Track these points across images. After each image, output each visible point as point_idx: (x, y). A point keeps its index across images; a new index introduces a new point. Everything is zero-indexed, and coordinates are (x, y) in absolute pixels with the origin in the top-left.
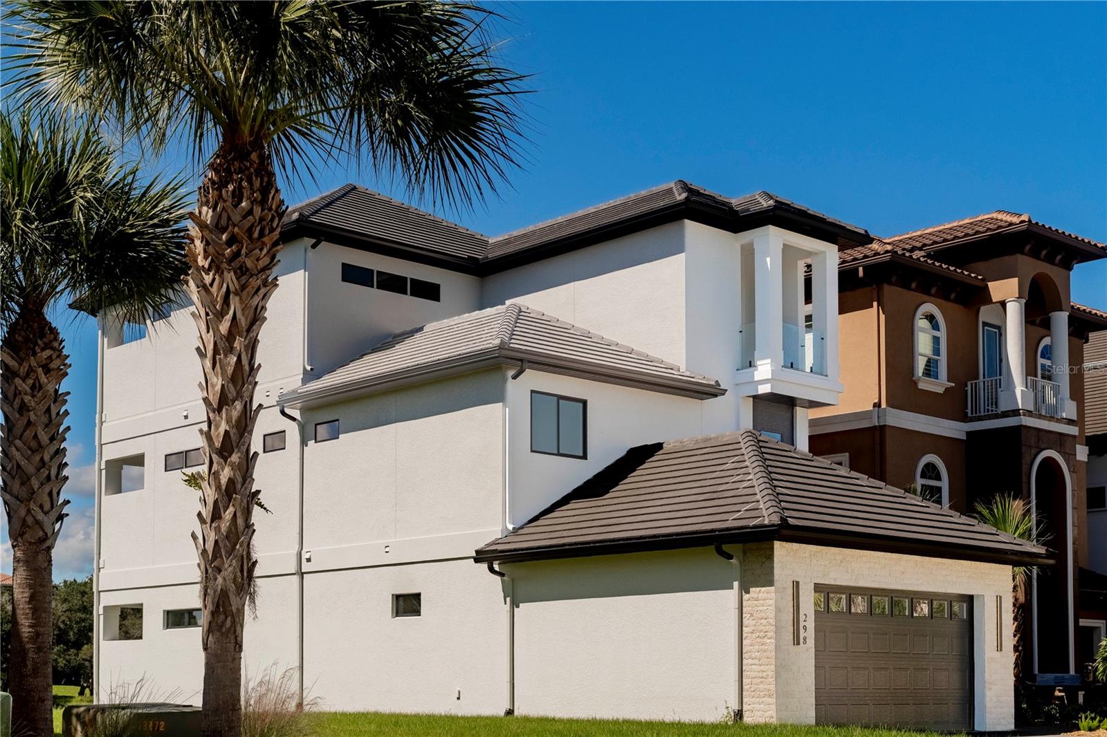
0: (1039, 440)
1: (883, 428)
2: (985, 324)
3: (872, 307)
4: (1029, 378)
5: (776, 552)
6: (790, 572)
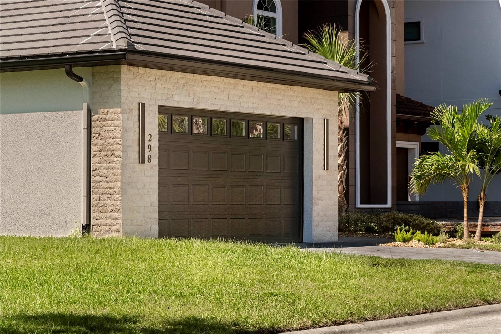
5: (124, 76)
6: (137, 95)
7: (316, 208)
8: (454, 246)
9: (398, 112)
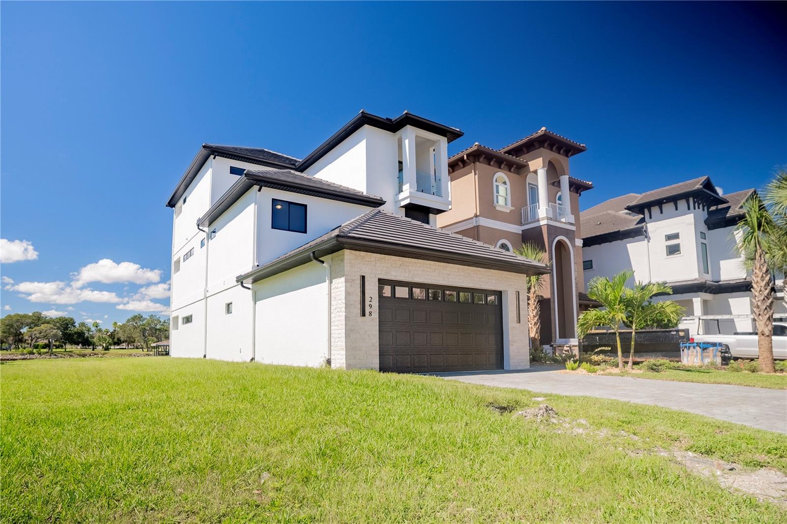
0: (556, 231)
1: (478, 227)
2: (529, 184)
3: (472, 172)
4: (550, 203)
5: (346, 257)
6: (359, 270)
7: (511, 348)
8: (610, 374)
9: (580, 300)
